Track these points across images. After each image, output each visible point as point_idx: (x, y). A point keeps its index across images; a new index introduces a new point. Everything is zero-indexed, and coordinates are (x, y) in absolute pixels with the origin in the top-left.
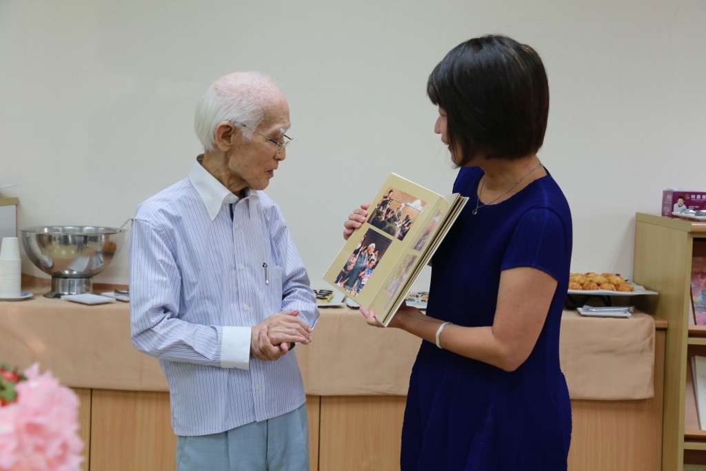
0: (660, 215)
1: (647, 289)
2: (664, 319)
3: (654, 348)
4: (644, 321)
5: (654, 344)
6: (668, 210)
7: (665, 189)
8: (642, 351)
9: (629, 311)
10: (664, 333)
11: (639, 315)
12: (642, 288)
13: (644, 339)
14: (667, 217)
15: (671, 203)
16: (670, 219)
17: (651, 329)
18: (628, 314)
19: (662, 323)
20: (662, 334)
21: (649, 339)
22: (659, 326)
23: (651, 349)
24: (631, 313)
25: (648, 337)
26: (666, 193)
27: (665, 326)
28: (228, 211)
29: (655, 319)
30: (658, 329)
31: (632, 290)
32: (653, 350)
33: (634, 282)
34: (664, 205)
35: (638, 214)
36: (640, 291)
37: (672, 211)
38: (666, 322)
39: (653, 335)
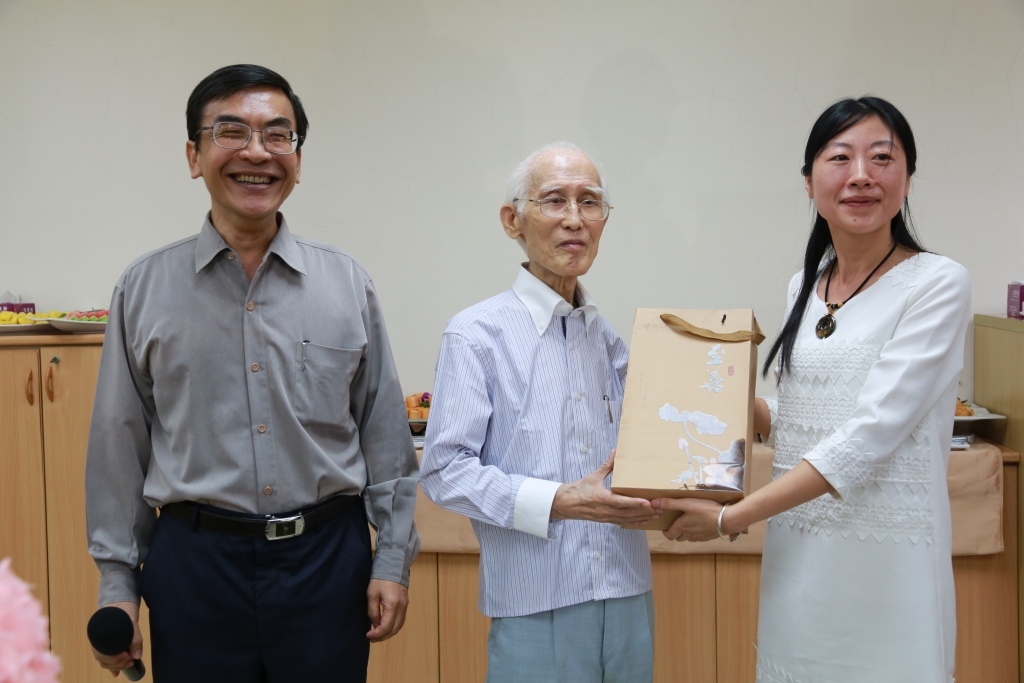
0: (1005, 316)
1: (991, 411)
2: (1015, 450)
3: (1002, 488)
4: (987, 454)
5: (1001, 484)
6: (1015, 309)
7: (1010, 283)
8: (987, 493)
9: (966, 440)
10: (1015, 468)
11: (980, 445)
12: (985, 410)
13: (989, 477)
14: (1014, 319)
15: (1018, 300)
16: (1018, 321)
17: (997, 463)
18: (966, 446)
19: (1011, 455)
20: (1012, 471)
21: (994, 478)
22: (1007, 460)
23: (998, 489)
24: (969, 443)
25: (994, 474)
26: (1011, 288)
27: (1017, 460)
28: (561, 326)
29: (1002, 451)
30: (1006, 464)
31: (970, 414)
32: (1002, 491)
33: (974, 403)
34: (1010, 303)
35: (977, 317)
36: (981, 414)
37: (1021, 310)
38: (1017, 454)
39: (1001, 471)
